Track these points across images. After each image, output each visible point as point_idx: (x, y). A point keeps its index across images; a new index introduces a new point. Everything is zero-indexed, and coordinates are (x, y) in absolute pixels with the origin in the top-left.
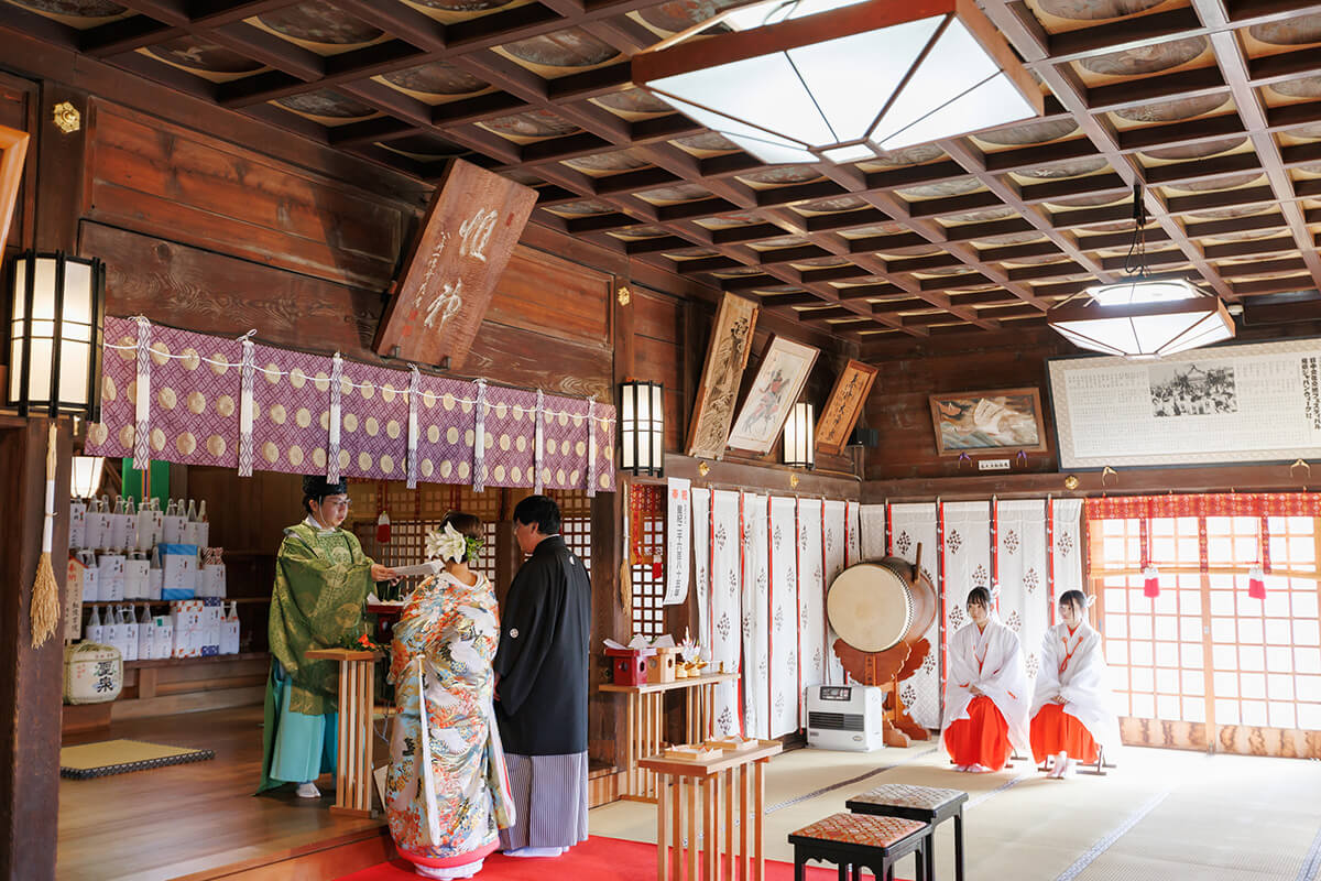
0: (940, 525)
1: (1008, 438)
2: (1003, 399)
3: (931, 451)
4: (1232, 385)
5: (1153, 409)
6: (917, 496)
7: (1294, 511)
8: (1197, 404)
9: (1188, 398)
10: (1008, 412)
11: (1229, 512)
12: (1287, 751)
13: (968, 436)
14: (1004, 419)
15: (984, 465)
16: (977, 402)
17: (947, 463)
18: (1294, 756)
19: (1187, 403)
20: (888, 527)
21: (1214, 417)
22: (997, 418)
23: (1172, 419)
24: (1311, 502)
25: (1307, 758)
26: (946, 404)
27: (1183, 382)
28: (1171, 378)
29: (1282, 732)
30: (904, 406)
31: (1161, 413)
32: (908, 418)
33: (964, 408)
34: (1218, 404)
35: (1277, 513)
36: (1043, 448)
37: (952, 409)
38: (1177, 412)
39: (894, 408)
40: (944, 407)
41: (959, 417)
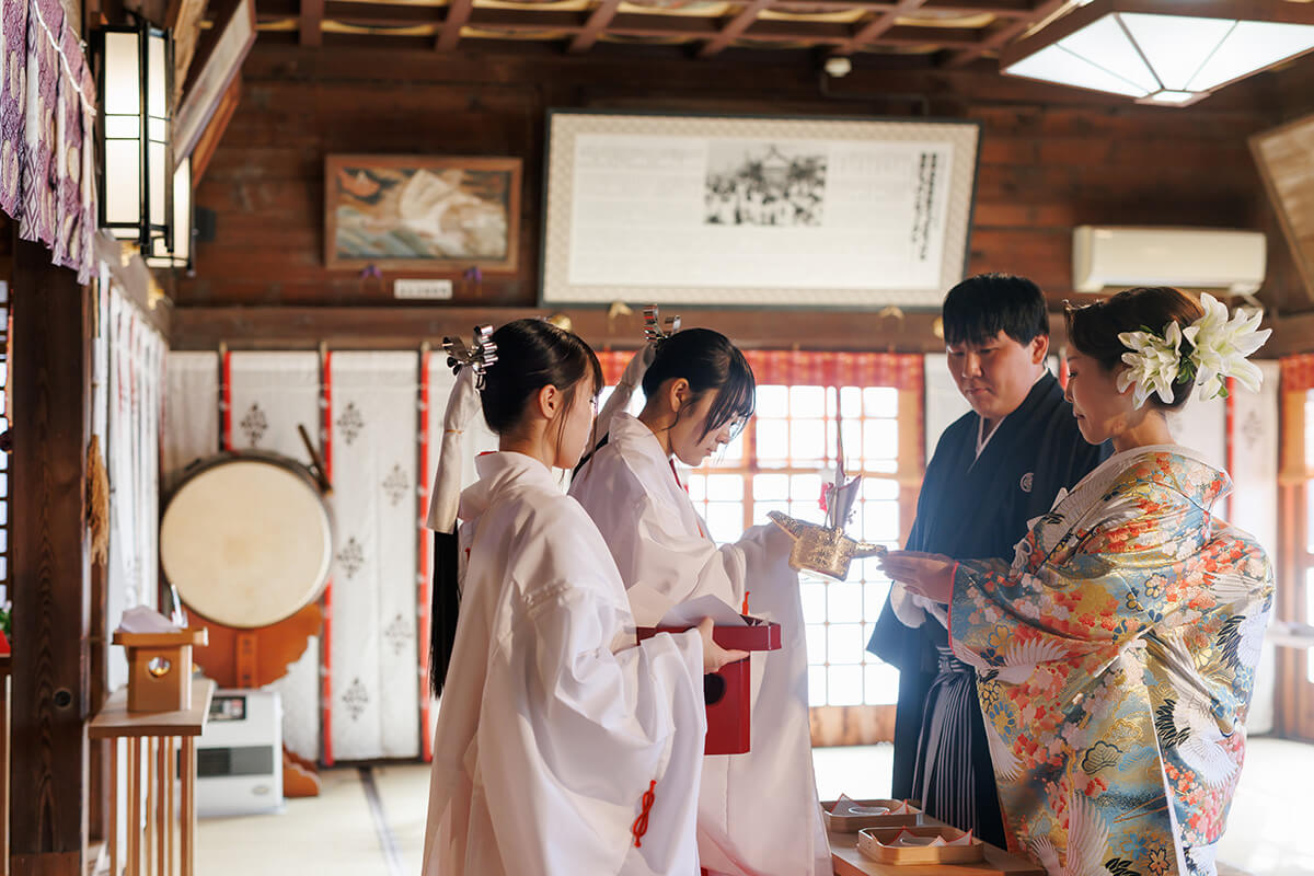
0: (325, 394)
1: (453, 244)
2: (457, 175)
3: (308, 259)
4: (821, 183)
5: (704, 211)
6: (282, 340)
7: (877, 381)
8: (770, 208)
9: (757, 197)
10: (461, 198)
11: (790, 379)
12: (851, 738)
13: (385, 236)
14: (454, 210)
15: (405, 289)
16: (410, 174)
17: (337, 282)
18: (859, 743)
19: (755, 206)
20: (224, 395)
21: (790, 229)
22: (441, 207)
23: (728, 229)
24: (898, 368)
25: (874, 743)
26: (353, 173)
27: (755, 172)
28: (739, 163)
29: (846, 711)
30: (257, 172)
31: (714, 220)
32: (266, 194)
33: (386, 184)
34: (799, 211)
35: (855, 382)
36: (511, 265)
37: (362, 184)
38: (738, 220)
39: (237, 173)
40: (348, 177)
41: (373, 200)
